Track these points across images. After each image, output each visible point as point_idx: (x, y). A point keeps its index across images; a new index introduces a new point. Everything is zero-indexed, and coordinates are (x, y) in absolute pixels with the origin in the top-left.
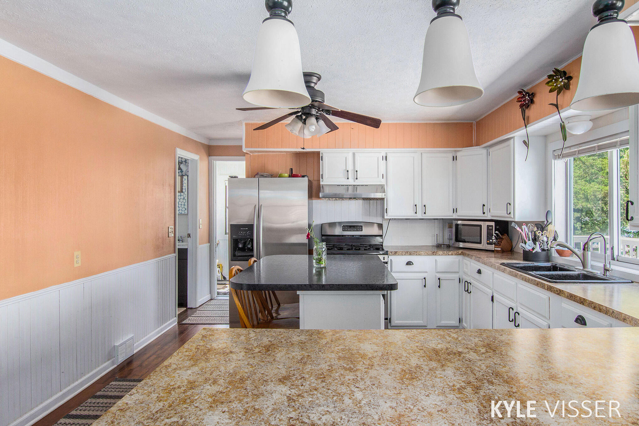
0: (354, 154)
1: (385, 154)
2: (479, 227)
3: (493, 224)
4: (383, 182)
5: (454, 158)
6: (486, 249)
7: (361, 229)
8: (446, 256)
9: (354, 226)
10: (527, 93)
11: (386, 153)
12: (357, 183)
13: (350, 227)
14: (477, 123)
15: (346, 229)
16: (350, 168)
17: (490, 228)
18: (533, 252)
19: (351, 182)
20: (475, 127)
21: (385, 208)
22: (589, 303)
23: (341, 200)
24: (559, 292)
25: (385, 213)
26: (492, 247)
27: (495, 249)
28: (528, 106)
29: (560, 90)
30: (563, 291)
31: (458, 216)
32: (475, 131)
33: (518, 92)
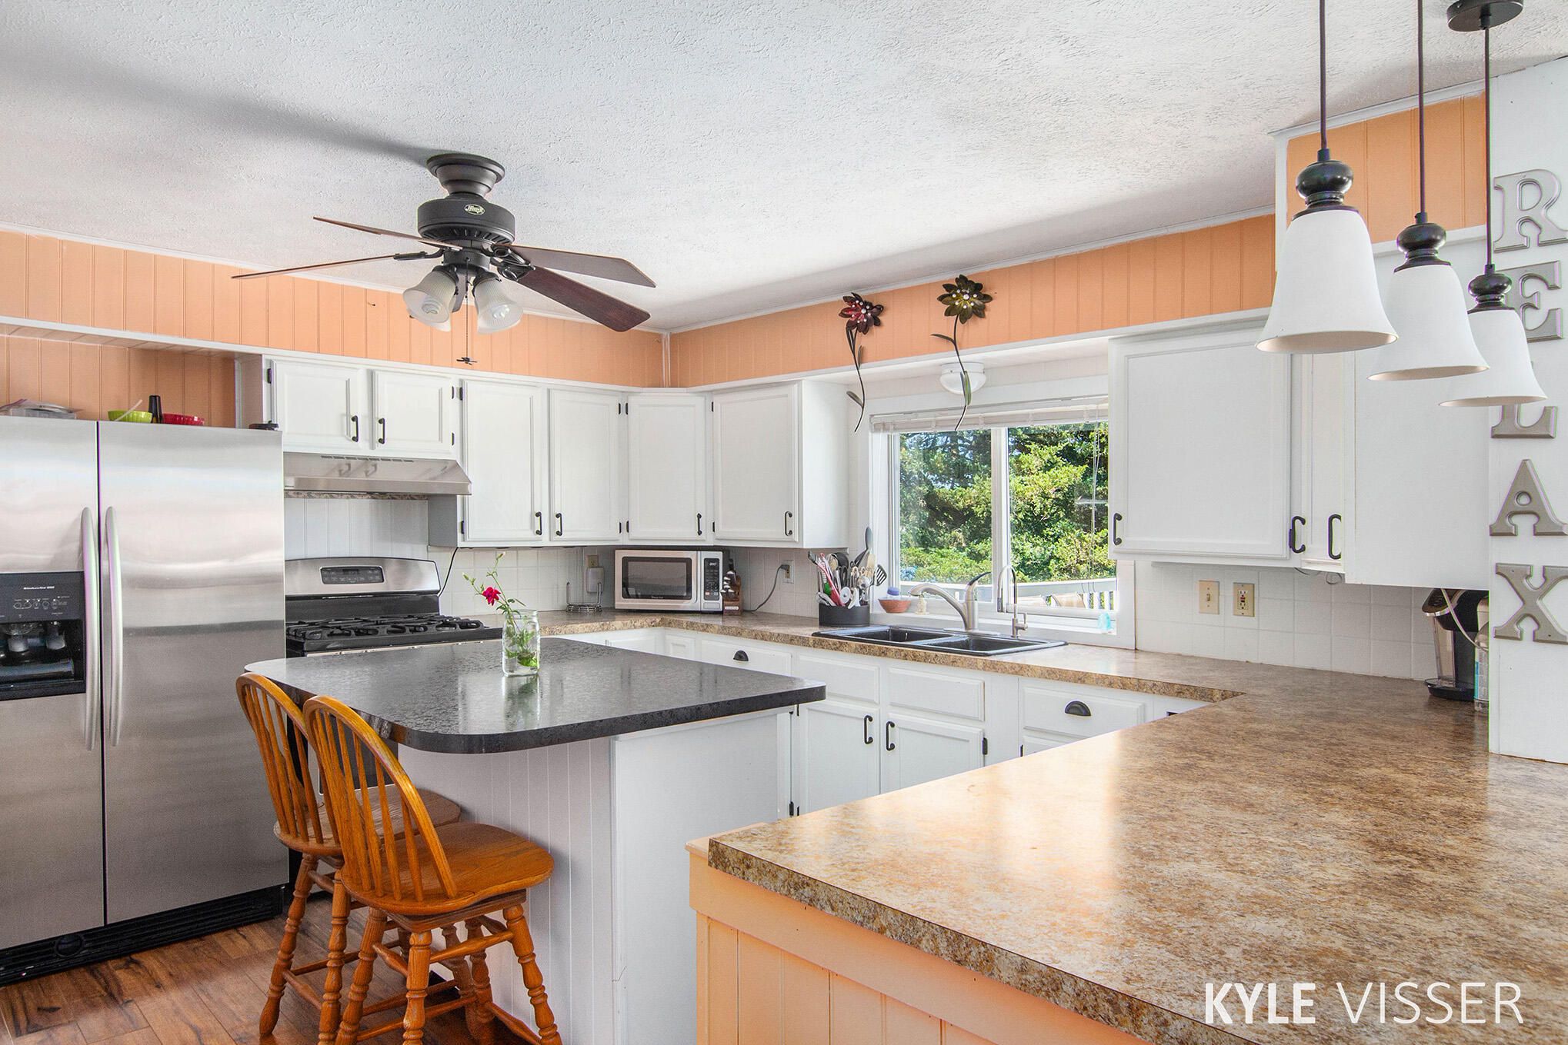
0: (371, 375)
1: (458, 382)
2: (685, 564)
3: (719, 555)
4: (452, 454)
5: (624, 409)
6: (703, 609)
7: (378, 578)
8: (630, 631)
9: (356, 570)
10: (866, 303)
11: (462, 381)
12: (380, 451)
13: (346, 570)
14: (673, 336)
15: (334, 579)
16: (360, 409)
17: (711, 564)
18: (850, 607)
19: (362, 449)
20: (667, 345)
21: (459, 521)
22: (1099, 679)
23: (326, 497)
24: (1017, 669)
25: (459, 535)
26: (717, 605)
27: (726, 608)
28: (865, 329)
29: (964, 316)
30: (1029, 666)
31: (632, 540)
32: (666, 354)
33: (845, 298)
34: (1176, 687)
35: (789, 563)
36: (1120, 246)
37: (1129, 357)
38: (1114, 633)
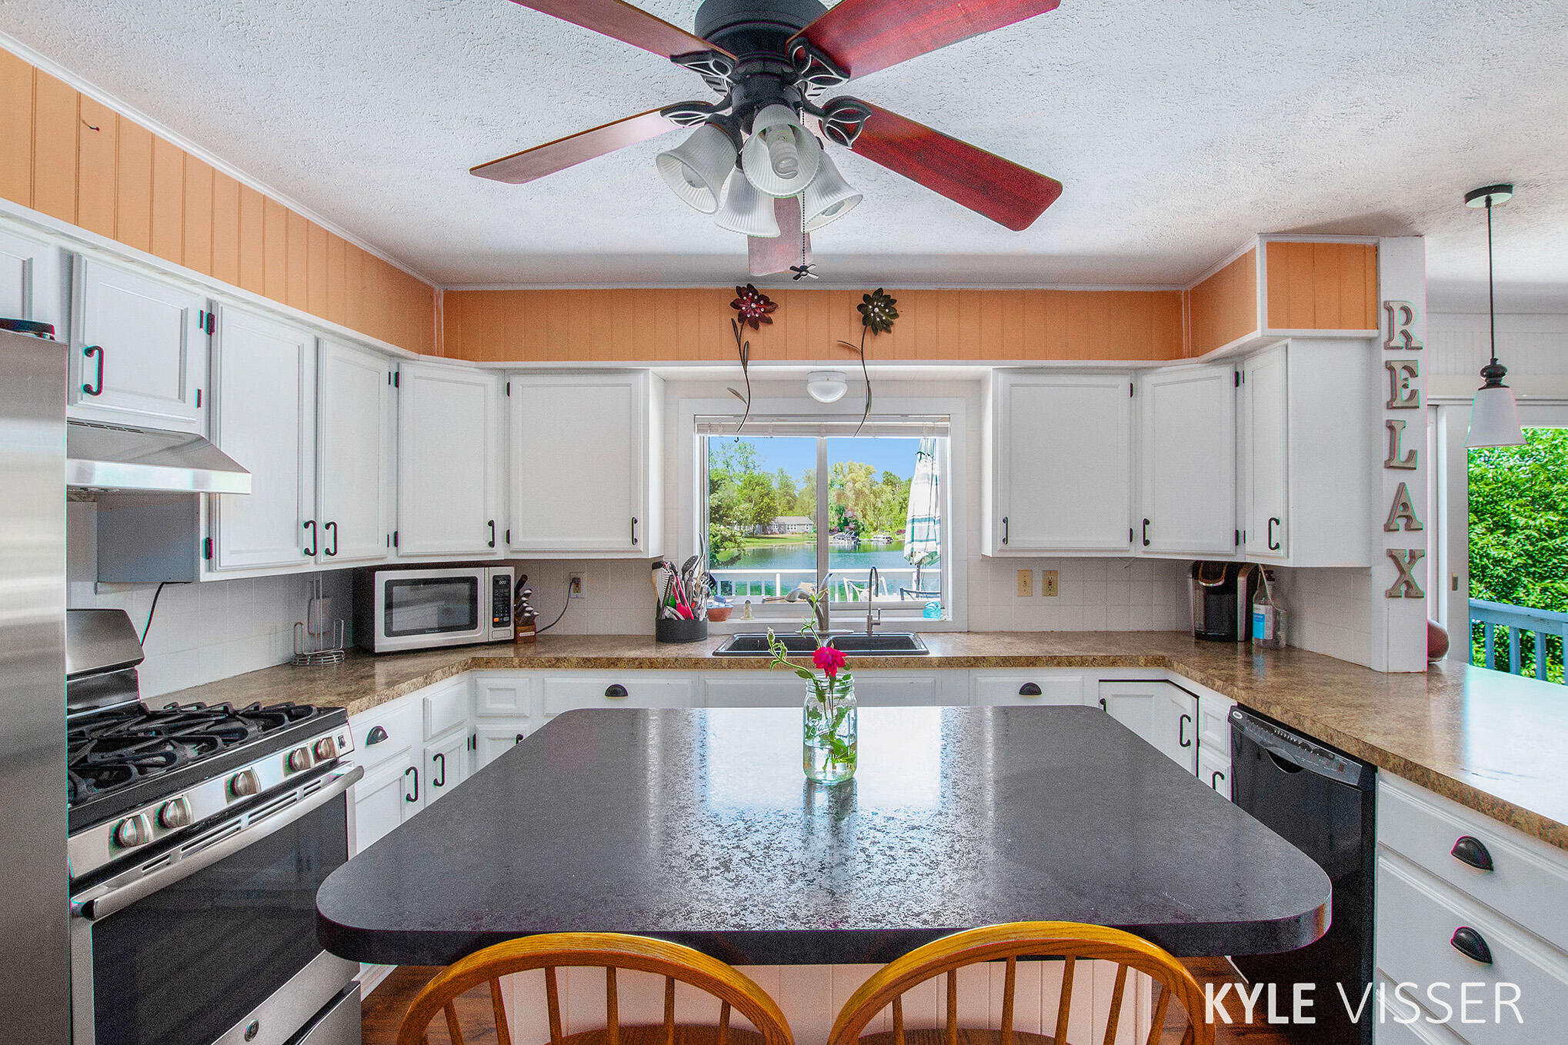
1: (207, 301)
2: (469, 585)
3: (509, 571)
4: (196, 423)
5: (394, 379)
6: (490, 640)
10: (759, 297)
11: (212, 301)
14: (447, 294)
17: (502, 582)
20: (440, 304)
21: (203, 536)
22: (1048, 660)
24: (973, 662)
25: (203, 561)
26: (506, 633)
27: (521, 635)
28: (755, 324)
29: (876, 328)
30: (984, 657)
31: (402, 556)
32: (439, 313)
33: (738, 288)
34: (1111, 658)
35: (578, 576)
36: (1017, 292)
37: (1012, 385)
38: (950, 619)
